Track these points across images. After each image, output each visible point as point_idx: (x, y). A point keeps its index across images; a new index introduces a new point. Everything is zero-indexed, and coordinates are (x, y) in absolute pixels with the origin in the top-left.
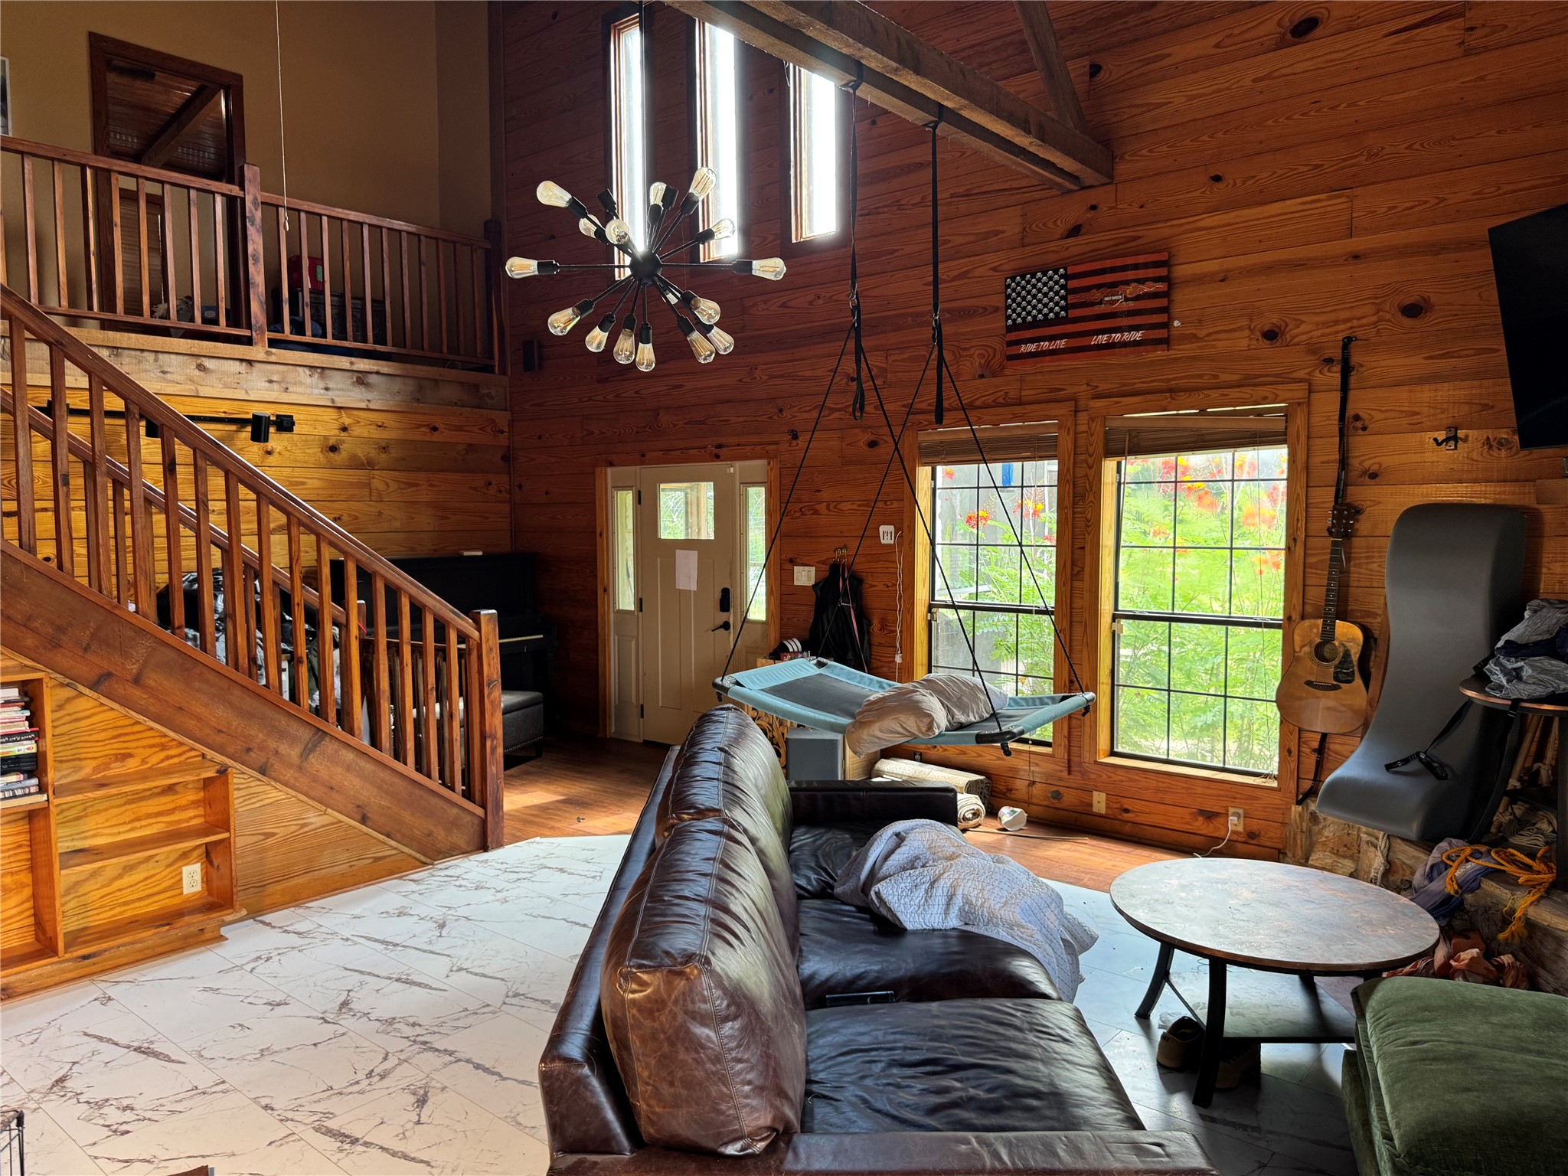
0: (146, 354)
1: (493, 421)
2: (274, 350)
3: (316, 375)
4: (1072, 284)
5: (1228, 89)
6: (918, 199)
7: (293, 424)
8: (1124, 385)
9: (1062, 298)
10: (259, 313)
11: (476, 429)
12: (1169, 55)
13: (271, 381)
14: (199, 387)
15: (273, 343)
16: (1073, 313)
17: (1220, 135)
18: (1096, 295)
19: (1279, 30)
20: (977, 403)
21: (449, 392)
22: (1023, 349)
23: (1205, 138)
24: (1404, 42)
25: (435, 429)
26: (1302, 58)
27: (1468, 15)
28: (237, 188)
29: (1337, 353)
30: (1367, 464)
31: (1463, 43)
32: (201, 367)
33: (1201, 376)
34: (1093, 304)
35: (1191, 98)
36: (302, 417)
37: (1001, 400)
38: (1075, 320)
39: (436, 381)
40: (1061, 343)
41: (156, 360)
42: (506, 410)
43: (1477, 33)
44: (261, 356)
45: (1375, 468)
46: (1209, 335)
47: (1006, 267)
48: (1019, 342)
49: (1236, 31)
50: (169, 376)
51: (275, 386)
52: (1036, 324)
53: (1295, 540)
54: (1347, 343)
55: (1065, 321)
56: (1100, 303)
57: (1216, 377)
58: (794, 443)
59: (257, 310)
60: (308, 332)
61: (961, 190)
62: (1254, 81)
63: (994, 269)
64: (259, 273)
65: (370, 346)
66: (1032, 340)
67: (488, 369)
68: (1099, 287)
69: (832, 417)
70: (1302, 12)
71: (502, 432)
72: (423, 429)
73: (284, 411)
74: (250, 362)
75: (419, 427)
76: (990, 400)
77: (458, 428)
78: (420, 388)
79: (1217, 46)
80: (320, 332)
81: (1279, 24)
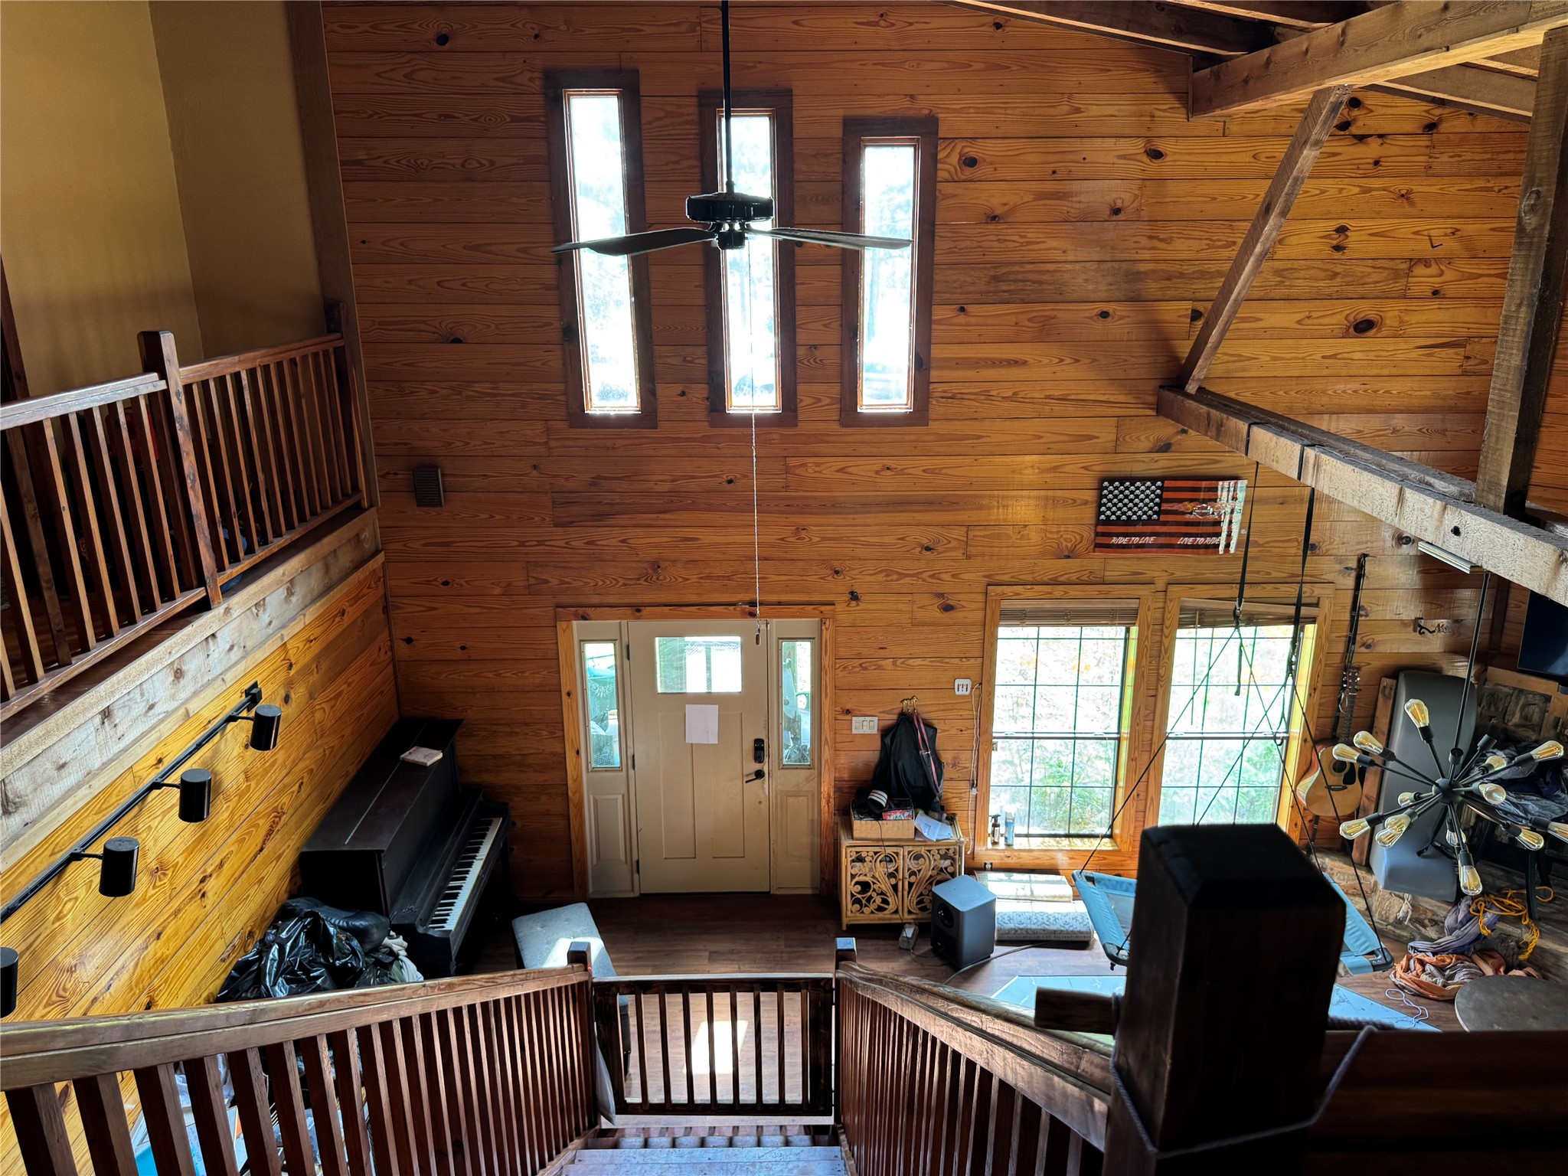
1: (374, 571)
4: (1166, 495)
5: (1303, 358)
6: (1009, 393)
8: (1196, 574)
9: (1156, 504)
10: (207, 555)
11: (365, 591)
12: (1261, 320)
15: (224, 592)
16: (1163, 518)
17: (1293, 393)
18: (1189, 506)
19: (1346, 322)
20: (1062, 579)
21: (344, 558)
22: (1114, 540)
23: (1282, 393)
24: (1426, 355)
25: (343, 613)
26: (1357, 348)
27: (1468, 347)
29: (1354, 564)
30: (1365, 639)
31: (1462, 366)
33: (1258, 572)
34: (1184, 513)
35: (1274, 359)
36: (264, 677)
37: (1085, 578)
38: (1165, 523)
39: (336, 551)
40: (1150, 540)
42: (379, 551)
43: (1472, 362)
44: (221, 620)
45: (1370, 641)
46: (1267, 543)
47: (1096, 468)
48: (1111, 535)
49: (1314, 315)
52: (1129, 522)
53: (1315, 689)
54: (1362, 559)
55: (1158, 522)
56: (1191, 513)
57: (1269, 574)
58: (854, 603)
60: (241, 554)
61: (1057, 393)
62: (1323, 357)
63: (1085, 468)
64: (196, 496)
66: (1125, 535)
68: (1191, 500)
69: (902, 581)
70: (1362, 315)
71: (380, 580)
72: (337, 619)
73: (251, 681)
75: (334, 618)
76: (1074, 577)
77: (356, 599)
78: (327, 569)
79: (1299, 322)
81: (1346, 318)
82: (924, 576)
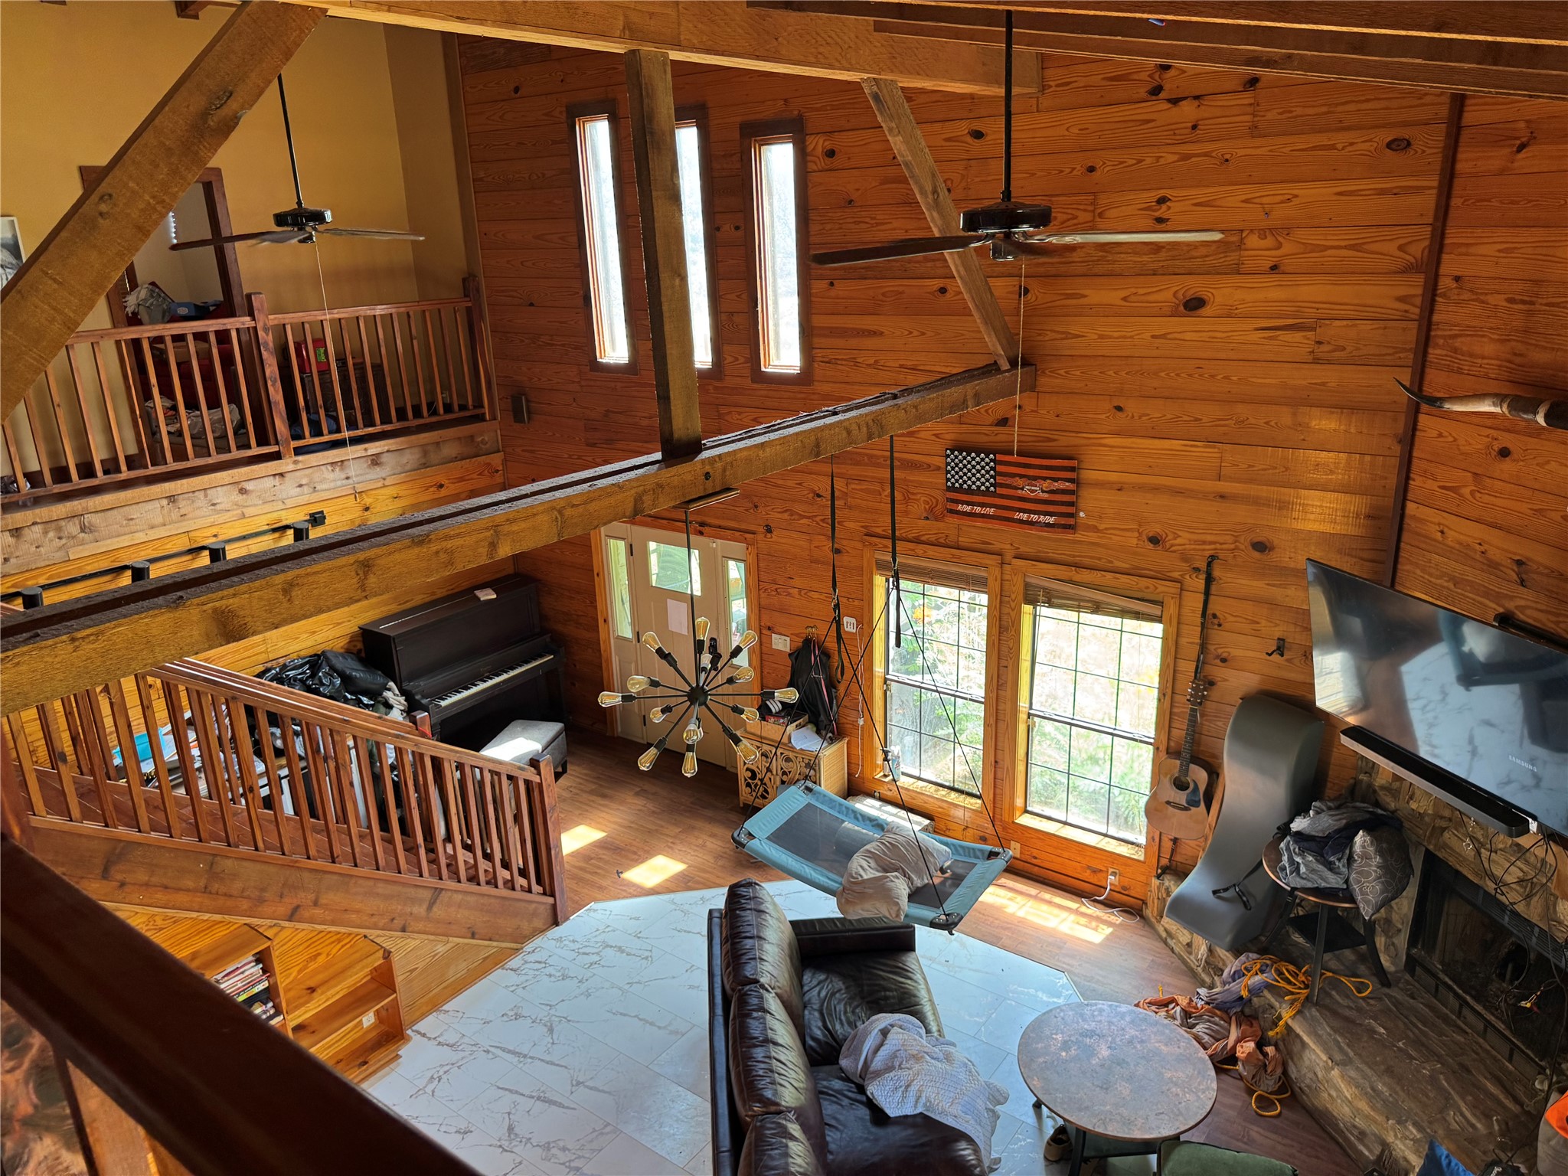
0: (197, 494)
1: (489, 464)
2: (300, 458)
3: (338, 469)
4: (999, 468)
5: (1131, 337)
6: (872, 361)
7: (325, 518)
8: (1040, 552)
9: (992, 477)
10: (283, 429)
11: (475, 476)
12: (1085, 296)
13: (300, 486)
14: (244, 510)
15: (298, 451)
16: (1000, 490)
17: (1123, 374)
18: (1020, 482)
19: (1174, 300)
20: (923, 538)
21: (449, 450)
22: (960, 507)
23: (1111, 373)
24: (1270, 338)
25: (441, 486)
26: (1188, 328)
27: (1318, 329)
28: (248, 319)
29: (1203, 566)
30: (1220, 651)
31: (1313, 352)
32: (243, 491)
33: (1100, 559)
34: (1016, 488)
35: (1101, 337)
36: (331, 509)
37: (942, 540)
38: (1002, 496)
39: (438, 443)
40: (992, 511)
41: (206, 496)
42: (499, 451)
43: (1325, 348)
44: (291, 467)
45: (1225, 655)
46: (1106, 529)
47: (947, 437)
48: (957, 502)
49: (1141, 291)
50: (218, 507)
51: (305, 489)
52: (969, 491)
53: (1164, 695)
54: (1212, 560)
55: (994, 494)
56: (1022, 489)
57: (1111, 562)
58: (769, 535)
59: (281, 426)
60: (325, 431)
61: (909, 363)
62: (1153, 337)
63: (936, 435)
64: (277, 391)
65: (379, 428)
66: (968, 503)
67: (480, 418)
68: (1021, 476)
69: (802, 521)
70: (1192, 292)
71: (497, 471)
72: (432, 489)
73: (315, 509)
74: (282, 475)
75: (428, 488)
76: (933, 539)
77: (461, 479)
78: (425, 453)
79: (1125, 299)
80: (335, 427)
81: (1175, 294)
82: (818, 519)
